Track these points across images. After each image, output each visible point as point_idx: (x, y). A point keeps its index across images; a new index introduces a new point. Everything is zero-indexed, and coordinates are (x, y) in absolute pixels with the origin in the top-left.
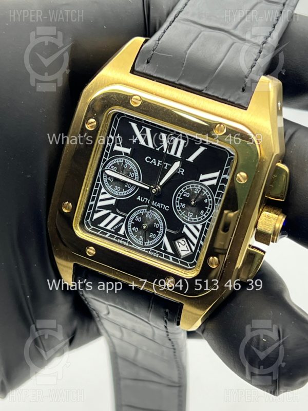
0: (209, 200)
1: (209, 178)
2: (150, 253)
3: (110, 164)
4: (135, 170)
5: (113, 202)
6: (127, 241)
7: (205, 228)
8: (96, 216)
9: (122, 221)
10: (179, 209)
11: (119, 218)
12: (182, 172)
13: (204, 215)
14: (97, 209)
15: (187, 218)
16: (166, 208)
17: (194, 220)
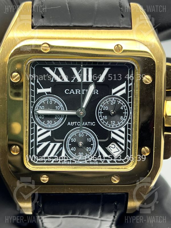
0: (124, 106)
1: (119, 90)
2: (91, 163)
3: (38, 105)
4: (59, 103)
5: (49, 134)
6: (69, 161)
7: (128, 128)
8: (39, 150)
9: (61, 146)
10: (103, 122)
11: (58, 145)
12: (97, 92)
13: (124, 119)
14: (38, 144)
15: (112, 126)
16: (93, 124)
17: (117, 126)
